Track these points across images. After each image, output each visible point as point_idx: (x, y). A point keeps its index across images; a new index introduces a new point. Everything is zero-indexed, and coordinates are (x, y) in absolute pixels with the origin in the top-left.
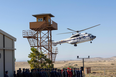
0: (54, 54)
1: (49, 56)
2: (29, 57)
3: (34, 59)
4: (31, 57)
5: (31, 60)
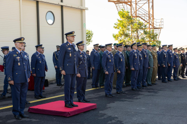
0: (157, 28)
2: (114, 27)
3: (123, 31)
4: (119, 28)
5: (119, 34)
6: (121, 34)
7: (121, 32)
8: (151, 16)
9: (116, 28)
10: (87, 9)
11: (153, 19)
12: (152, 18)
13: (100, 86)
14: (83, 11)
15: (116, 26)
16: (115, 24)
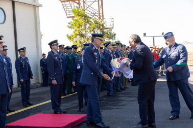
0: (107, 29)
2: (69, 26)
3: (79, 30)
4: (73, 28)
5: (74, 34)
6: (77, 35)
7: (77, 32)
8: (101, 16)
9: (70, 27)
10: (41, 6)
11: (103, 18)
12: (101, 18)
13: (68, 94)
14: (37, 8)
15: (70, 26)
16: (69, 23)
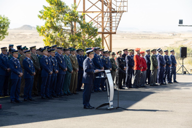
1: (103, 18)
2: (39, 16)
3: (51, 22)
4: (45, 19)
5: (45, 26)
6: (48, 27)
7: (49, 25)
9: (41, 17)
15: (41, 15)
16: (40, 12)
